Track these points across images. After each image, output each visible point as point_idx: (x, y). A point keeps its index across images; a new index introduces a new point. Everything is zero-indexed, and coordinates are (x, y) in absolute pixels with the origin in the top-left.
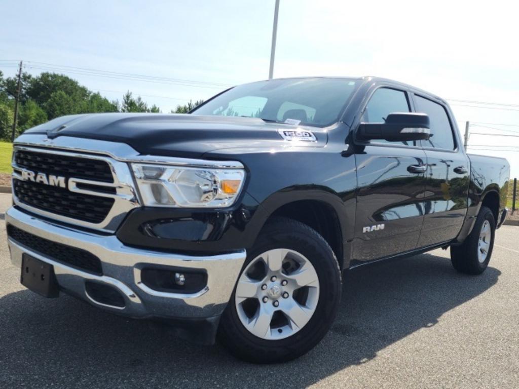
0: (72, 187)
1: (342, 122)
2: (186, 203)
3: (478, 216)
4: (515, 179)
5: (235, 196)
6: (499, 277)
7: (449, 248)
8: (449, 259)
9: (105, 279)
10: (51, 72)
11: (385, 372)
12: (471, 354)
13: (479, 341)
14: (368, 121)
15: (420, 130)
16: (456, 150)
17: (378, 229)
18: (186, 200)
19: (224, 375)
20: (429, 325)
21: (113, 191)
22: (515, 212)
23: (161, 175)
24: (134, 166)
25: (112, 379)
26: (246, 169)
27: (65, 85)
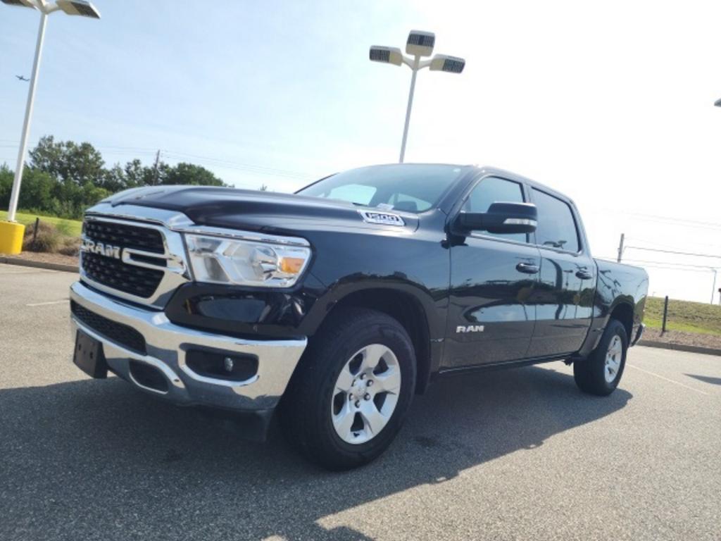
0: (126, 258)
1: (439, 209)
2: (241, 280)
3: (606, 329)
4: (667, 297)
5: (297, 276)
6: (629, 402)
7: (572, 364)
8: (571, 376)
9: (150, 360)
10: (188, 163)
11: (457, 493)
12: (567, 482)
13: (582, 469)
14: (470, 210)
15: (526, 222)
16: (580, 252)
17: (476, 330)
18: (241, 276)
19: (266, 480)
20: (532, 446)
21: (163, 262)
22: (666, 334)
23: (215, 248)
24: (188, 237)
25: (138, 473)
26: (312, 247)
27: (200, 176)
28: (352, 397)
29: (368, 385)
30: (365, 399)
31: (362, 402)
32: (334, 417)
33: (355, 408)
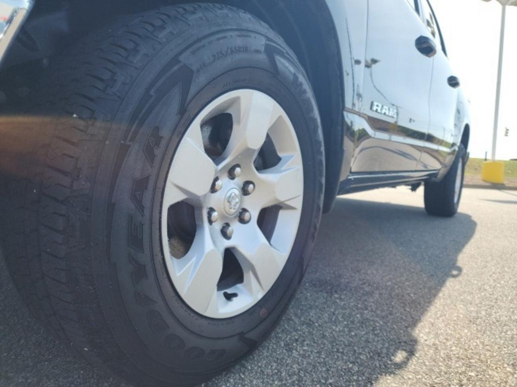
28: (215, 215)
29: (245, 192)
30: (242, 221)
31: (235, 227)
32: (172, 264)
33: (225, 240)
